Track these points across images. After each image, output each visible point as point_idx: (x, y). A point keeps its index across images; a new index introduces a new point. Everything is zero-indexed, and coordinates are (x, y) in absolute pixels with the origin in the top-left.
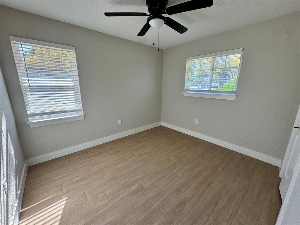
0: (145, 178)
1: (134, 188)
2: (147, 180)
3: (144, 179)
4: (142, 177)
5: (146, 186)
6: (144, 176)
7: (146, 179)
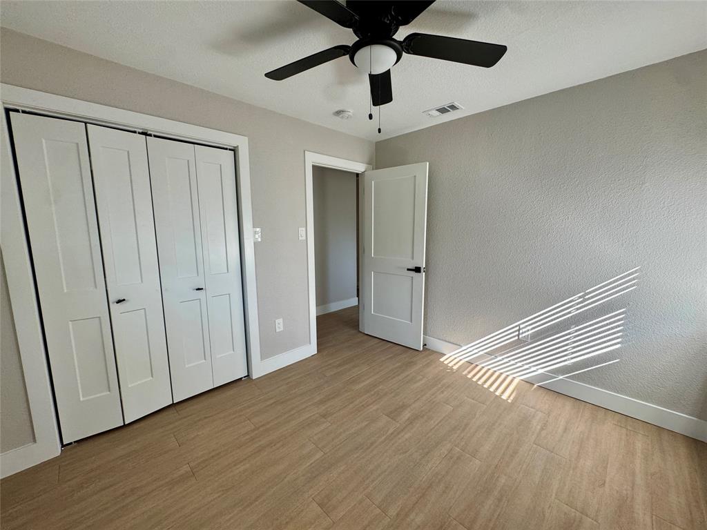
0: (392, 434)
1: (406, 415)
2: (386, 429)
3: (394, 431)
4: (398, 434)
5: (385, 419)
6: (395, 436)
7: (388, 431)
